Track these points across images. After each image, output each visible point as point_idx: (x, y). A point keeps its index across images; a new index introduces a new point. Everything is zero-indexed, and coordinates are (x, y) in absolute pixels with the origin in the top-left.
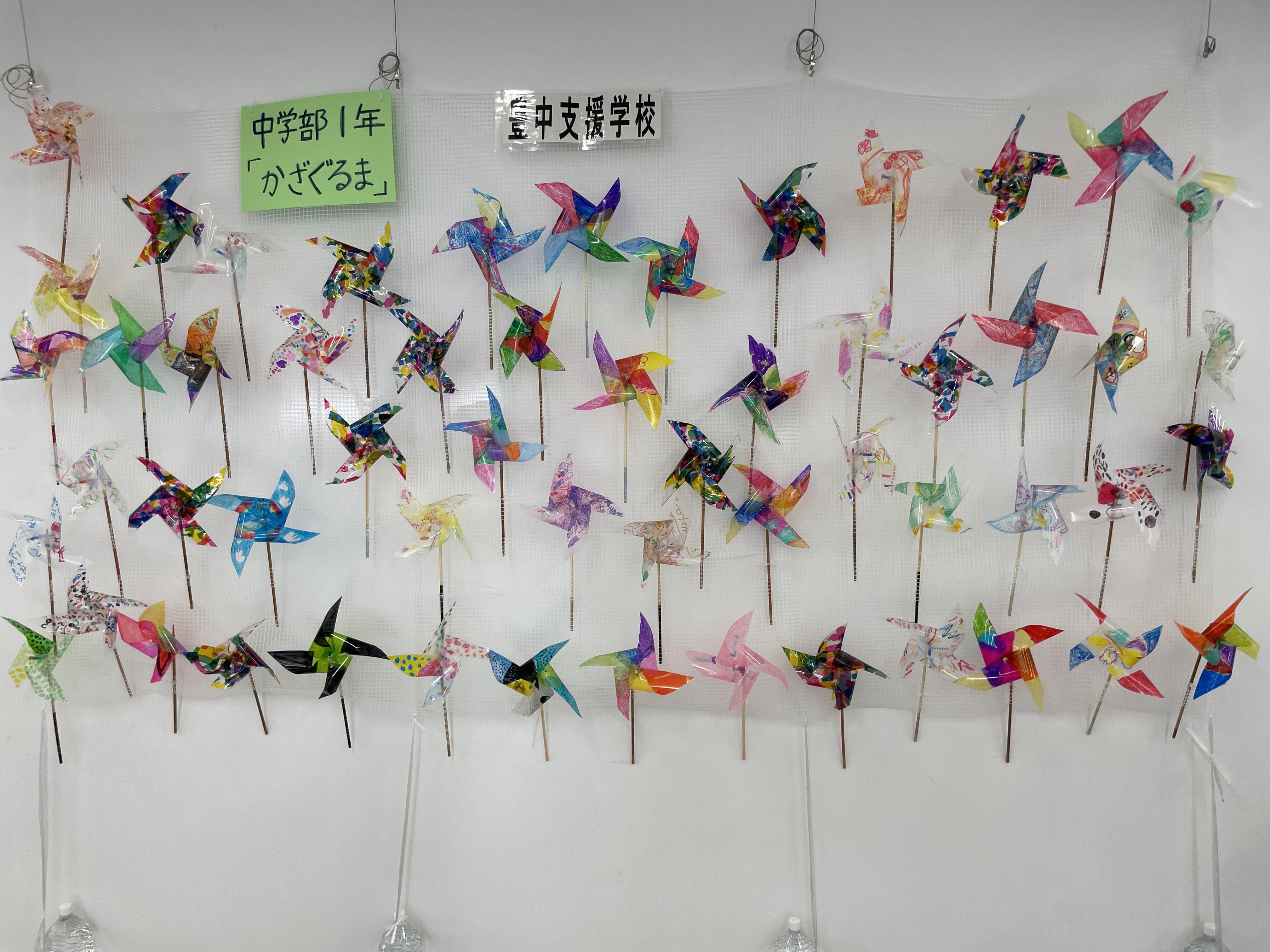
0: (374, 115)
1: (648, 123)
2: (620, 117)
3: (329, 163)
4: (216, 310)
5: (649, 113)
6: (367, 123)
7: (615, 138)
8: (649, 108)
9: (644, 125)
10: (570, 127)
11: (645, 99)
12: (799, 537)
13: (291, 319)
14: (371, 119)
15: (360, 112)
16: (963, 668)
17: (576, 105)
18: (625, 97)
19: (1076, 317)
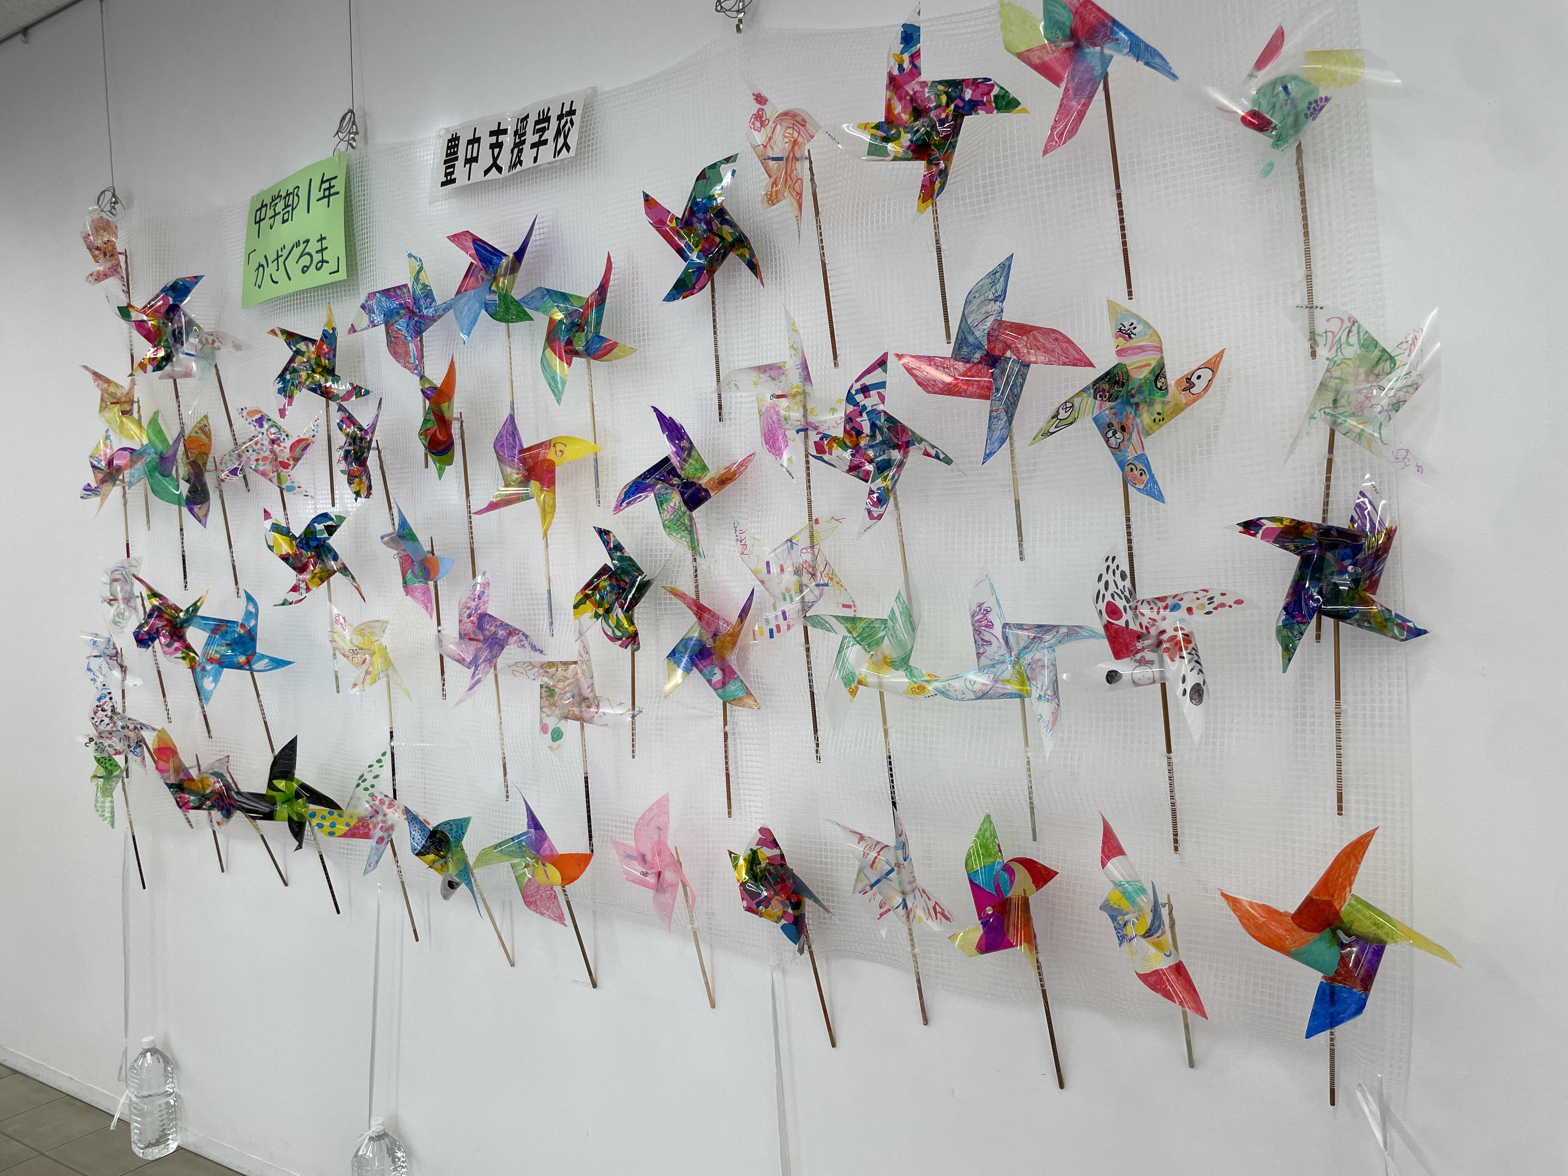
0: (333, 183)
1: (566, 137)
2: (541, 136)
3: (298, 244)
4: (206, 417)
5: (569, 124)
6: (327, 193)
7: (532, 165)
8: (569, 118)
9: (561, 141)
10: (495, 159)
11: (567, 109)
12: (749, 694)
13: (256, 421)
14: (330, 187)
15: (323, 182)
16: (939, 915)
17: (505, 132)
18: (549, 109)
19: (1057, 339)
